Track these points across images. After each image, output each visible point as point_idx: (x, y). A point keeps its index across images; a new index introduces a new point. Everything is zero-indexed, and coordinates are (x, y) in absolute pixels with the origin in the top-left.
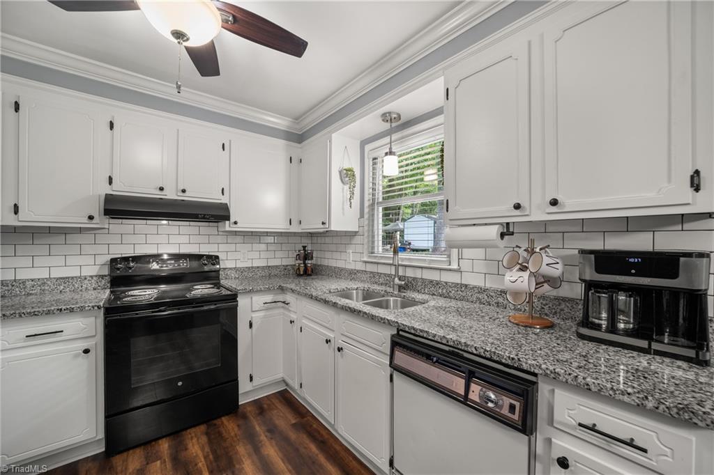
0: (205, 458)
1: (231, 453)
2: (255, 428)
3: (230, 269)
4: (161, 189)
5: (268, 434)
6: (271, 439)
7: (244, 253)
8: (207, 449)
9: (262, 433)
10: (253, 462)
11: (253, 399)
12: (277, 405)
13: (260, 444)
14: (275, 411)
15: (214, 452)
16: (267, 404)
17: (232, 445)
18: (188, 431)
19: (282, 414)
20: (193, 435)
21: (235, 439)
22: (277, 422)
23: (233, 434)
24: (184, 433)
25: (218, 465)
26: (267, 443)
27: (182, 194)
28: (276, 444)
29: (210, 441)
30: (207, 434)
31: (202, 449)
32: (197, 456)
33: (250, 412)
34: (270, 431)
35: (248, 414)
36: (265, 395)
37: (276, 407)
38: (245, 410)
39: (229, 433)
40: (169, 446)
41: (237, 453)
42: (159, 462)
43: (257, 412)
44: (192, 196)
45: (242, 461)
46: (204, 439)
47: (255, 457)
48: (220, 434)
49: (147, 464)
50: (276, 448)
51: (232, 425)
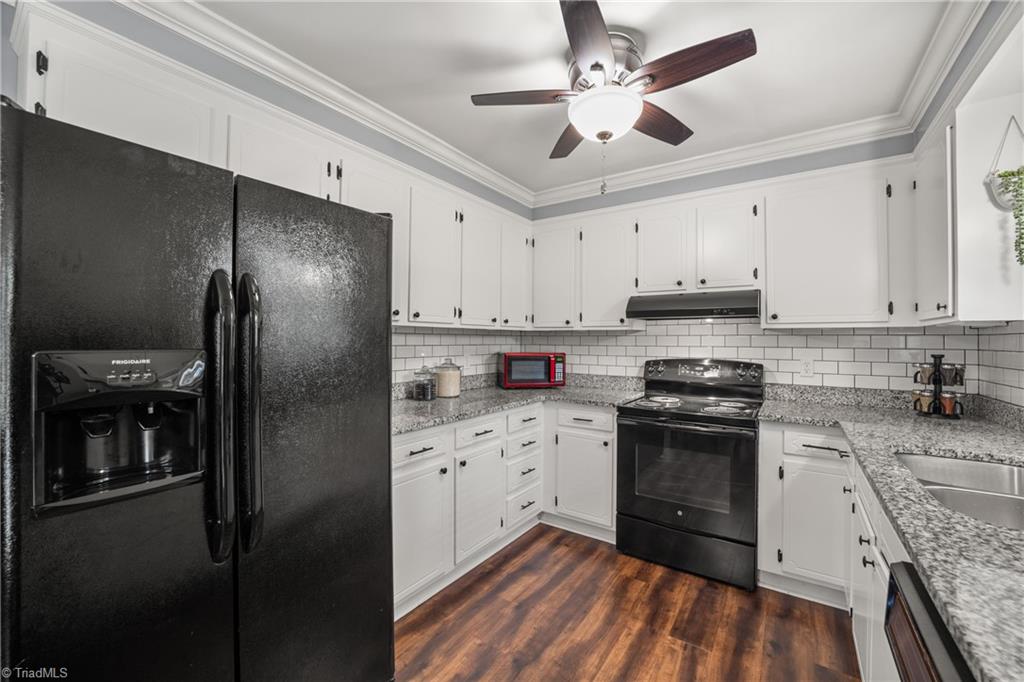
0: (682, 612)
1: (707, 629)
2: (758, 627)
3: (782, 385)
4: (679, 283)
5: (769, 648)
6: (769, 656)
7: (807, 364)
8: (689, 605)
9: (762, 639)
10: (723, 658)
11: (786, 592)
12: (817, 623)
13: (747, 649)
14: (807, 630)
15: (693, 613)
16: (802, 613)
17: (715, 622)
18: (687, 575)
19: (813, 640)
20: (688, 582)
21: (725, 619)
22: (796, 644)
23: (726, 612)
24: (682, 574)
25: (685, 628)
26: (759, 656)
27: (701, 286)
28: (770, 667)
29: (697, 601)
30: (701, 591)
31: (684, 603)
32: (676, 603)
33: (769, 604)
34: (775, 645)
35: (764, 606)
36: (812, 600)
37: (814, 626)
38: (764, 598)
39: (724, 608)
40: (661, 576)
41: (714, 634)
42: (643, 583)
43: (778, 611)
44: (715, 286)
45: (712, 647)
46: (694, 594)
47: (729, 656)
48: (713, 602)
49: (636, 578)
50: (765, 672)
51: (734, 602)
